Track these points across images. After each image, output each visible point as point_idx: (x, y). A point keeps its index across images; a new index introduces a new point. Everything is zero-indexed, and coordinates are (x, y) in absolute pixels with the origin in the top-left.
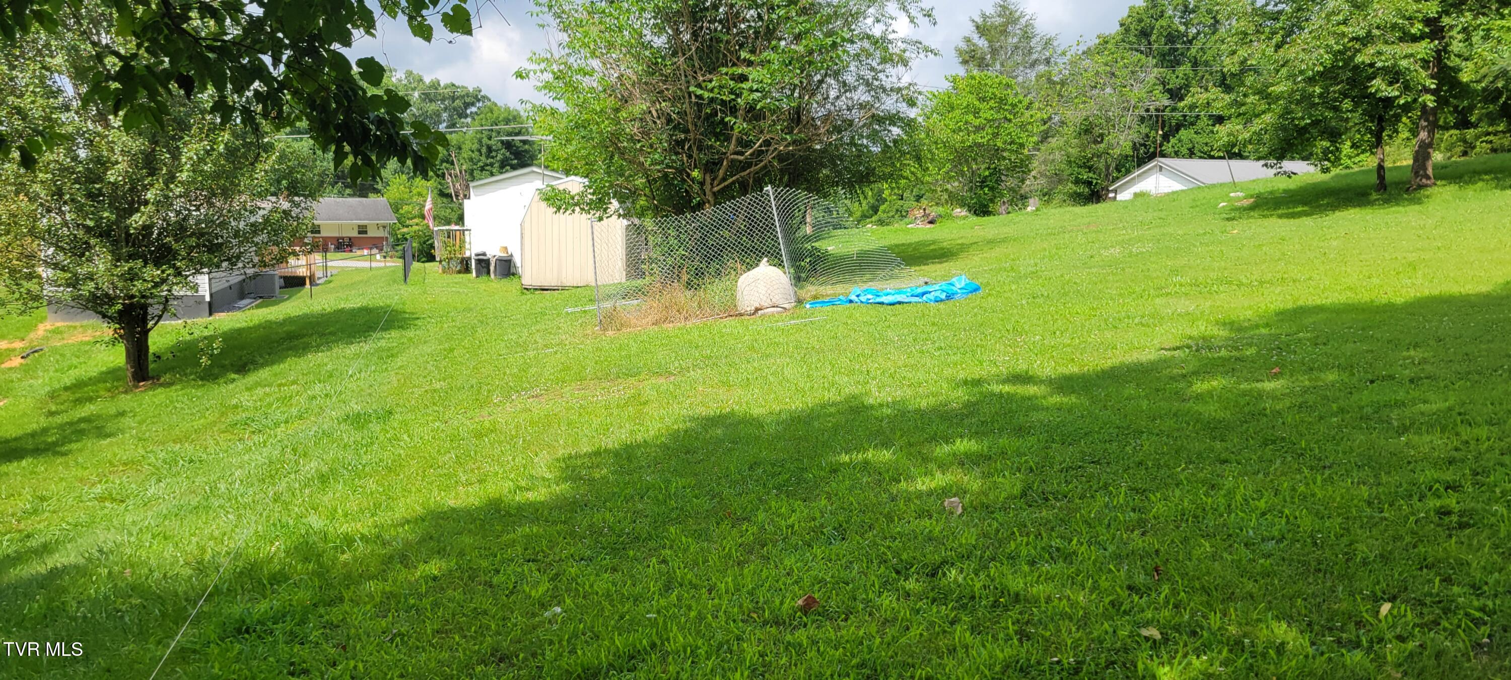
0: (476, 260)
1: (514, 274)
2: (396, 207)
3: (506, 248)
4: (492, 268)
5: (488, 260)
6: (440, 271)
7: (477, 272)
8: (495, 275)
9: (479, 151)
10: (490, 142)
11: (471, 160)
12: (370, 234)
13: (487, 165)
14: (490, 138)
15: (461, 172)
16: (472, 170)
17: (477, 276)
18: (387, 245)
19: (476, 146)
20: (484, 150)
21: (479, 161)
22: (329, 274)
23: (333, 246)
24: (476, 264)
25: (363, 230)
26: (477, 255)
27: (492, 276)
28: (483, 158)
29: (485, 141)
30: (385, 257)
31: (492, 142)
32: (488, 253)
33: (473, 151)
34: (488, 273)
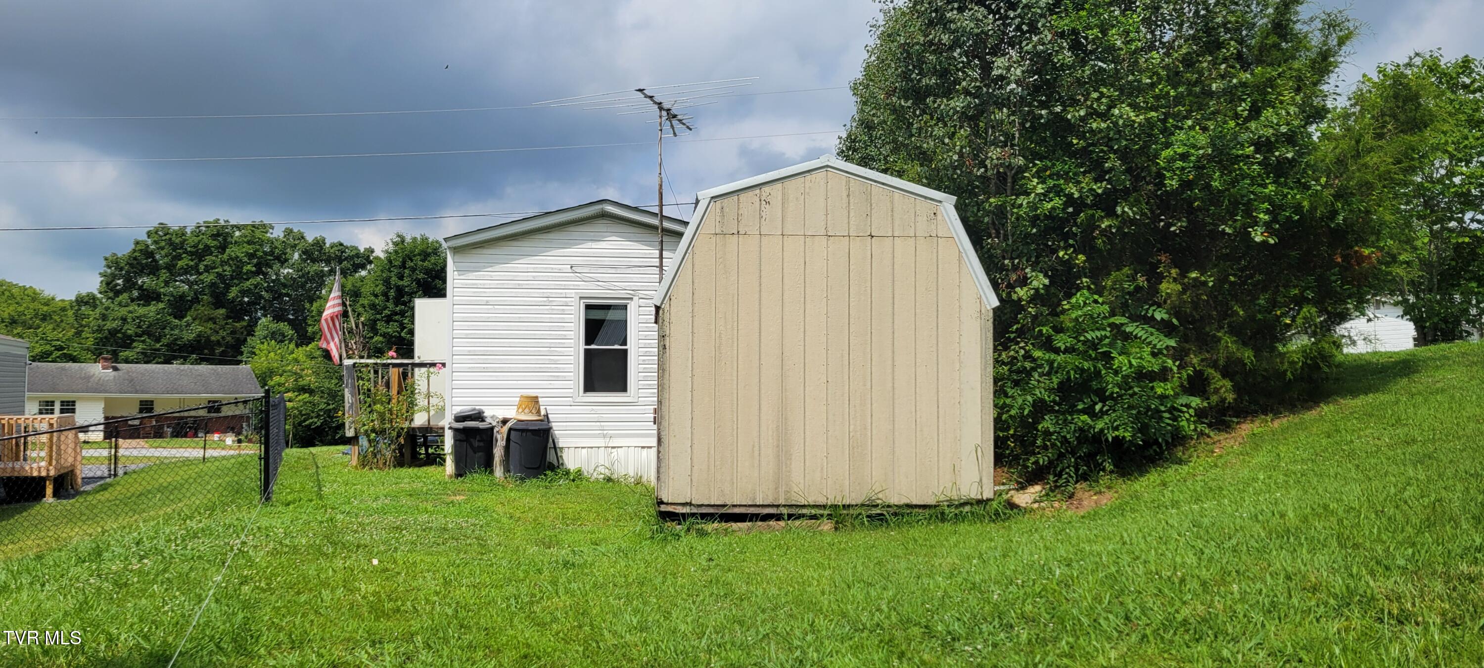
0: (456, 431)
1: (552, 467)
2: (263, 378)
3: (535, 400)
4: (498, 452)
5: (489, 432)
6: (355, 462)
7: (458, 462)
8: (507, 470)
9: (385, 294)
10: (401, 283)
11: (373, 306)
12: (226, 411)
13: (396, 314)
14: (401, 278)
15: (357, 326)
16: (375, 321)
17: (460, 473)
18: (249, 426)
19: (380, 289)
20: (392, 293)
21: (386, 308)
22: (120, 472)
23: (170, 430)
24: (457, 440)
25: (214, 407)
26: (459, 419)
27: (499, 472)
28: (390, 305)
29: (394, 280)
30: (240, 441)
31: (405, 282)
32: (488, 412)
33: (376, 296)
34: (488, 464)
